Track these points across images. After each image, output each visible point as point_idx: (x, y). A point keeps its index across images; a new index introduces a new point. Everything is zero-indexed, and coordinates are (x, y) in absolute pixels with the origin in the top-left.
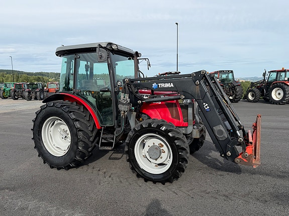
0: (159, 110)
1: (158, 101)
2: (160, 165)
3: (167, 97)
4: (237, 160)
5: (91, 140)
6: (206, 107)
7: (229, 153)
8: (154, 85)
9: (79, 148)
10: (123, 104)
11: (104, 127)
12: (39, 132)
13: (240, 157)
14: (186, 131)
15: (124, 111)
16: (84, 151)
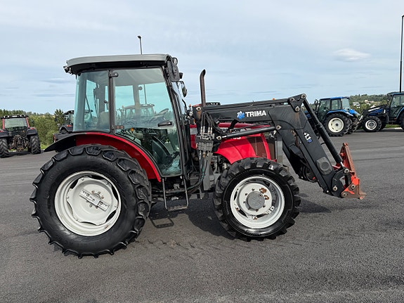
0: (238, 147)
1: (238, 136)
2: (259, 216)
3: (249, 131)
4: (344, 193)
6: (308, 137)
7: (335, 188)
8: (240, 114)
9: (140, 213)
10: (205, 142)
11: (164, 178)
12: (49, 202)
13: (347, 190)
15: (207, 152)
16: (145, 218)
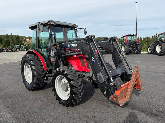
0: (75, 60)
1: (74, 55)
4: (110, 98)
5: (42, 76)
7: (105, 93)
8: (69, 45)
9: (34, 80)
10: (52, 57)
11: (49, 69)
12: (23, 70)
13: (112, 96)
14: (89, 74)
15: (53, 61)
16: (38, 82)
